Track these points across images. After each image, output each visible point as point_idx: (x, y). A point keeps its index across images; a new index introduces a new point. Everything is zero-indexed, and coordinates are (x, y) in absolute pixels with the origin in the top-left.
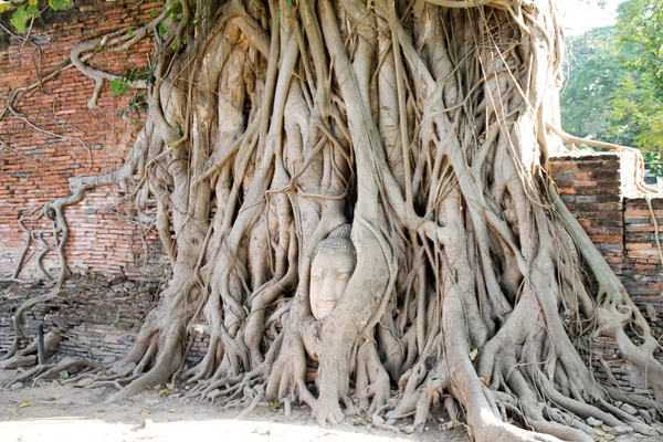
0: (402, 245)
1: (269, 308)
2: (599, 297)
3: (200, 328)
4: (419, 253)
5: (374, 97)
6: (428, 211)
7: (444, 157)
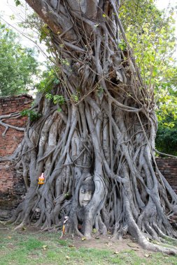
0: (109, 183)
1: (62, 203)
2: (172, 202)
3: (37, 210)
6: (118, 173)
7: (124, 156)
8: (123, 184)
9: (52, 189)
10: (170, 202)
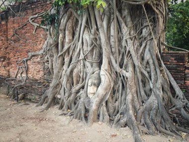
0: (115, 77)
1: (78, 92)
2: (176, 97)
3: (59, 96)
4: (120, 79)
5: (109, 32)
6: (124, 67)
7: (129, 52)
8: (127, 78)
9: (70, 79)
10: (174, 97)
